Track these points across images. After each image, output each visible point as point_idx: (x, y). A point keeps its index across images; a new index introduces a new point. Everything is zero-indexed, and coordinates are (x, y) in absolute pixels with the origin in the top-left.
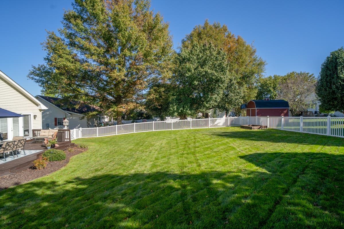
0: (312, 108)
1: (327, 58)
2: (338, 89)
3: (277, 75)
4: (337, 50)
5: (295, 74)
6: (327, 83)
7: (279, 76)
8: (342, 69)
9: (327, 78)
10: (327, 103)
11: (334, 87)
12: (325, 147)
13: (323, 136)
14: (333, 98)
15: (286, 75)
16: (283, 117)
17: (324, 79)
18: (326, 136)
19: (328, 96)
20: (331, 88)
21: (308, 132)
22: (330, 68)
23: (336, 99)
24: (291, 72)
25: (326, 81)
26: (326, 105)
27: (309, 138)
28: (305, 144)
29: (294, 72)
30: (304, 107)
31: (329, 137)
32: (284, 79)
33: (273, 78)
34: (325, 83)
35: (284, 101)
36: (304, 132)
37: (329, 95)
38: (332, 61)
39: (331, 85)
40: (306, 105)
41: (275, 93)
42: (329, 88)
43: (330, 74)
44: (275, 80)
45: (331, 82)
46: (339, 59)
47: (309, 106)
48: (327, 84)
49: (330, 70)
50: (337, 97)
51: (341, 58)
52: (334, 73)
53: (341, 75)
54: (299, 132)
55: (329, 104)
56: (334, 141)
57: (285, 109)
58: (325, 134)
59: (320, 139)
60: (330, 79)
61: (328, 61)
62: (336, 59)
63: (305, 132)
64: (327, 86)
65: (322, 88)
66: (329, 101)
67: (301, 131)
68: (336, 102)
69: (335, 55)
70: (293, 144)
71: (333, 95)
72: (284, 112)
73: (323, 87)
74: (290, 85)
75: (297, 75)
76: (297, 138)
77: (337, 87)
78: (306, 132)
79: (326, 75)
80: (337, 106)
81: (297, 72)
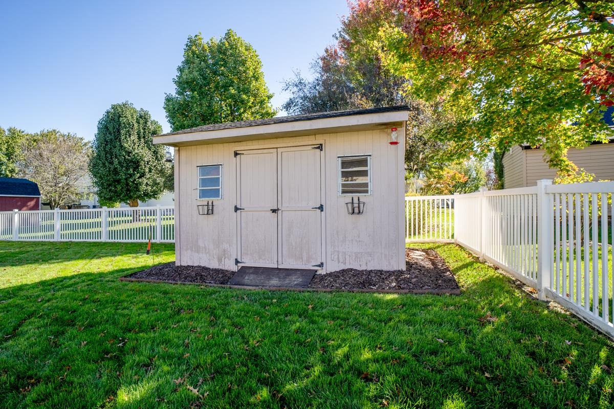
0: (88, 199)
1: (106, 112)
2: (122, 166)
3: (18, 130)
4: (120, 103)
5: (57, 135)
6: (106, 154)
7: (23, 132)
8: (127, 134)
9: (106, 145)
10: (107, 188)
11: (116, 161)
12: (92, 261)
13: (94, 243)
14: (115, 181)
15: (39, 133)
16: (16, 213)
17: (101, 146)
18: (101, 242)
19: (107, 176)
20: (112, 163)
21: (70, 240)
22: (111, 129)
23: (119, 181)
24: (50, 130)
25: (105, 150)
26: (104, 191)
27: (69, 250)
28: (54, 263)
29: (54, 131)
30: (73, 197)
31: (105, 243)
32: (35, 141)
33: (7, 134)
34: (103, 154)
35: (27, 182)
36: (63, 240)
37: (110, 174)
38: (113, 119)
39: (111, 158)
40: (77, 194)
41: (11, 165)
42: (110, 163)
43: (111, 139)
44: (13, 138)
45: (112, 153)
46: (122, 117)
47: (82, 196)
48: (106, 157)
49: (110, 133)
50: (120, 179)
51: (125, 117)
52: (116, 139)
53: (125, 145)
54: (52, 240)
55: (110, 190)
56: (111, 250)
57: (32, 199)
58: (99, 240)
59: (87, 250)
60: (111, 149)
61: (108, 117)
62: (120, 117)
63: (65, 240)
64: (106, 159)
65: (98, 161)
66: (109, 185)
67: (57, 239)
68: (119, 187)
69: (118, 110)
70: (26, 266)
71: (115, 175)
72: (29, 204)
73: (101, 161)
74: (46, 154)
75: (61, 139)
76: (41, 254)
77: (120, 163)
78: (67, 240)
79: (105, 140)
80: (121, 194)
81: (62, 132)
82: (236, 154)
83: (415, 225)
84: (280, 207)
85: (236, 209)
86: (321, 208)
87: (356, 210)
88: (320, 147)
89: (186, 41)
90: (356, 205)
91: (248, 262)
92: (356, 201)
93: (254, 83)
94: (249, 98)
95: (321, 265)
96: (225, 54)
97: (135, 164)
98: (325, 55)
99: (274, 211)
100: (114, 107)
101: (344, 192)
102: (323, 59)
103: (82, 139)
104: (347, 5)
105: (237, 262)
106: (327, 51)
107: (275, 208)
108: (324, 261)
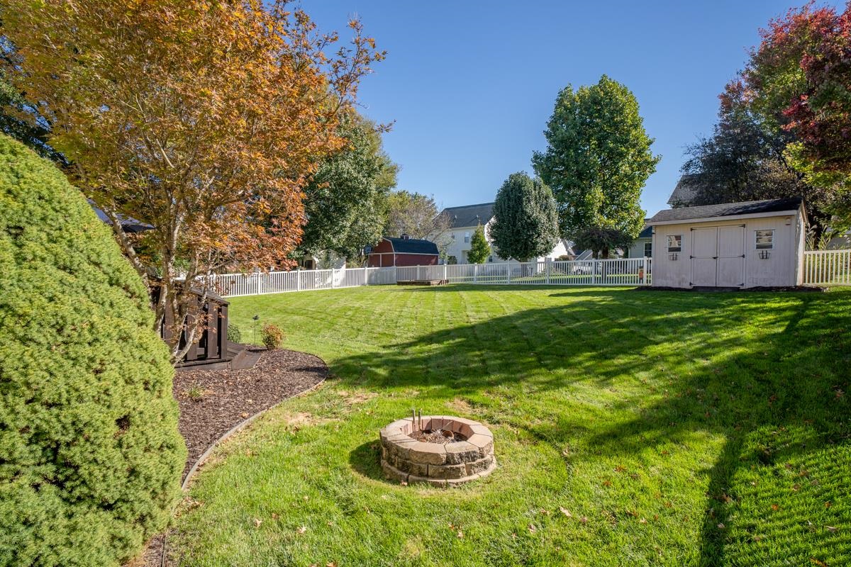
2: (524, 229)
8: (527, 201)
38: (514, 188)
50: (521, 239)
51: (525, 185)
53: (526, 210)
62: (520, 186)
72: (432, 261)
77: (522, 225)
82: (692, 230)
83: (822, 275)
84: (718, 255)
85: (691, 257)
86: (743, 256)
87: (765, 257)
88: (744, 226)
89: (556, 96)
90: (765, 255)
91: (698, 284)
92: (765, 252)
93: (634, 132)
94: (628, 150)
95: (743, 285)
96: (600, 104)
97: (533, 225)
98: (725, 92)
99: (715, 258)
100: (511, 177)
101: (757, 248)
102: (724, 97)
103: (425, 197)
104: (758, 33)
105: (691, 284)
106: (727, 87)
107: (715, 256)
108: (744, 282)
